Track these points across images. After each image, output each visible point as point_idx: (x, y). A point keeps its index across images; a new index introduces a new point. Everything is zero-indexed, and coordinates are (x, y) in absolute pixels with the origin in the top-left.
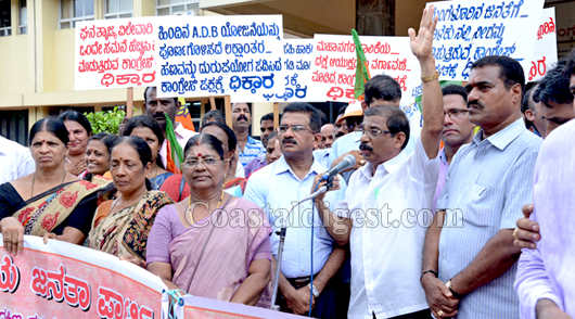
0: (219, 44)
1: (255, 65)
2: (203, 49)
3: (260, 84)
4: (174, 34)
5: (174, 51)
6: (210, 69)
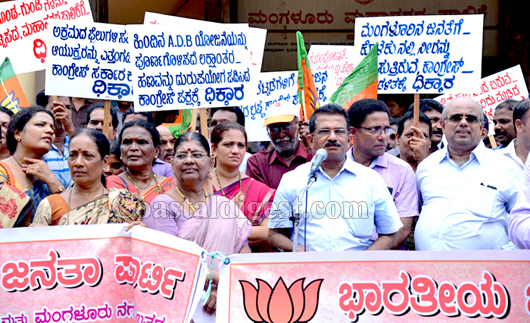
0: (194, 55)
1: (227, 75)
2: (178, 60)
3: (232, 95)
4: (149, 43)
5: (151, 62)
6: (186, 80)
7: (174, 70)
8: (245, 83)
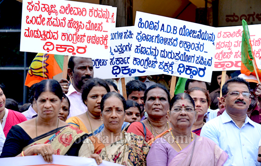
0: (176, 40)
1: (196, 59)
2: (165, 41)
3: (196, 73)
4: (149, 26)
5: (147, 38)
6: (167, 55)
7: (161, 47)
8: (207, 67)
